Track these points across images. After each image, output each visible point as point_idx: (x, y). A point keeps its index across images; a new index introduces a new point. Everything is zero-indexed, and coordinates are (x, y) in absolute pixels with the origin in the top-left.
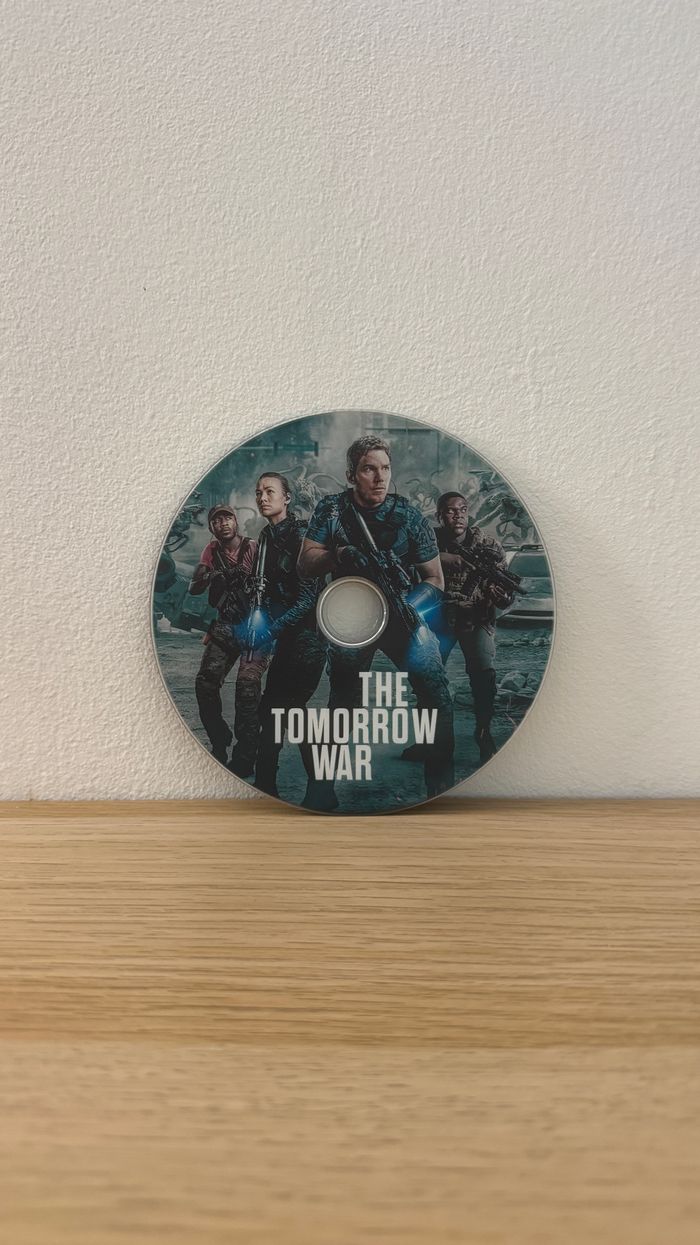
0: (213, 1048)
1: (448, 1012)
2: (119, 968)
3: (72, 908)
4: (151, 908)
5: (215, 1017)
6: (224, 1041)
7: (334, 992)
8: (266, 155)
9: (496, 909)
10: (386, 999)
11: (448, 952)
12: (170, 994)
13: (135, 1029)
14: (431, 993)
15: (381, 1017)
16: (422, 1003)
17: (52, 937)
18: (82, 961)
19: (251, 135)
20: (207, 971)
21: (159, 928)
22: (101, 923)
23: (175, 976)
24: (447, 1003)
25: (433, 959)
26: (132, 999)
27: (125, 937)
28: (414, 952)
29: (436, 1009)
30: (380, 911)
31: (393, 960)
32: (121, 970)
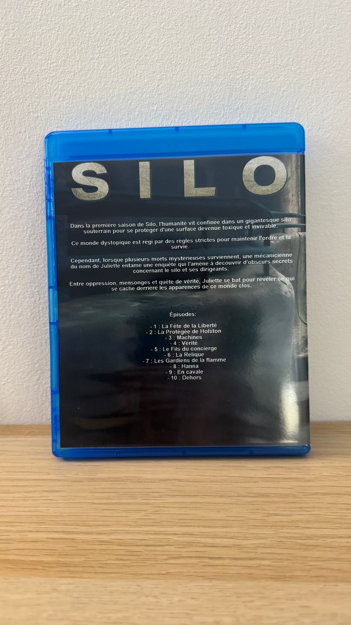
0: (206, 583)
1: (318, 559)
2: (147, 533)
3: (112, 494)
4: (152, 494)
5: (203, 564)
6: (211, 579)
7: (258, 547)
8: (193, 90)
9: (326, 494)
10: (285, 551)
11: (308, 522)
12: (177, 549)
13: (164, 572)
14: (307, 547)
15: (285, 563)
16: (305, 554)
17: (107, 513)
18: (126, 528)
19: (186, 79)
20: (191, 534)
21: (159, 507)
22: (129, 504)
23: (175, 538)
24: (317, 554)
25: (303, 526)
26: (157, 553)
27: (143, 513)
28: (292, 522)
29: (311, 557)
30: (268, 496)
31: (282, 527)
32: (148, 534)
